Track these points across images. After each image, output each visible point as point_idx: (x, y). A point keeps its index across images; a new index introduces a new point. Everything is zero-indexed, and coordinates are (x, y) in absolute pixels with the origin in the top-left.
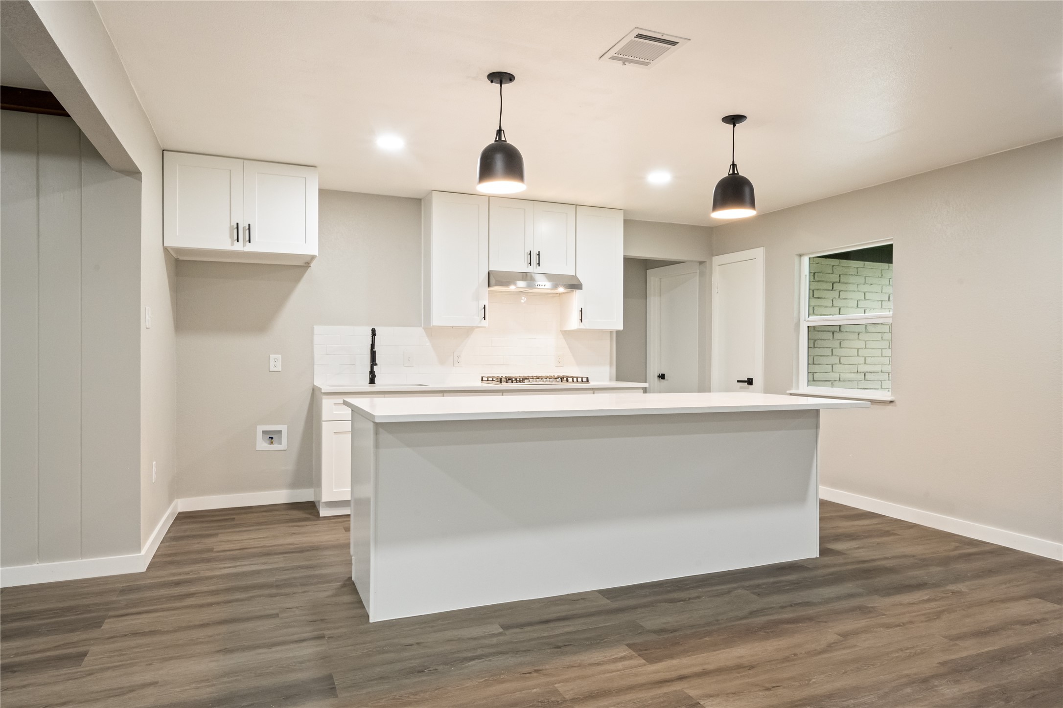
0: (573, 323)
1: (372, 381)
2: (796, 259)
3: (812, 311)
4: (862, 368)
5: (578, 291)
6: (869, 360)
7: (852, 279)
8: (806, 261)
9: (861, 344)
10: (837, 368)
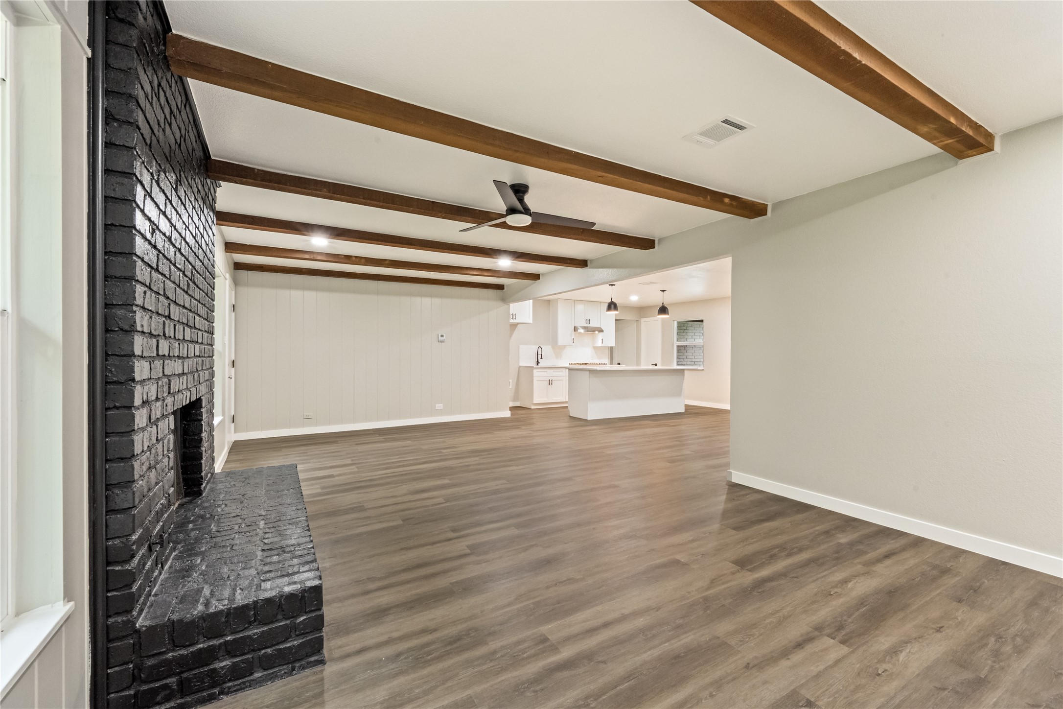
0: (599, 344)
1: (538, 365)
2: (673, 322)
3: (678, 341)
4: (694, 360)
5: (601, 333)
6: (696, 357)
7: (690, 328)
8: (676, 323)
9: (693, 352)
10: (686, 360)
